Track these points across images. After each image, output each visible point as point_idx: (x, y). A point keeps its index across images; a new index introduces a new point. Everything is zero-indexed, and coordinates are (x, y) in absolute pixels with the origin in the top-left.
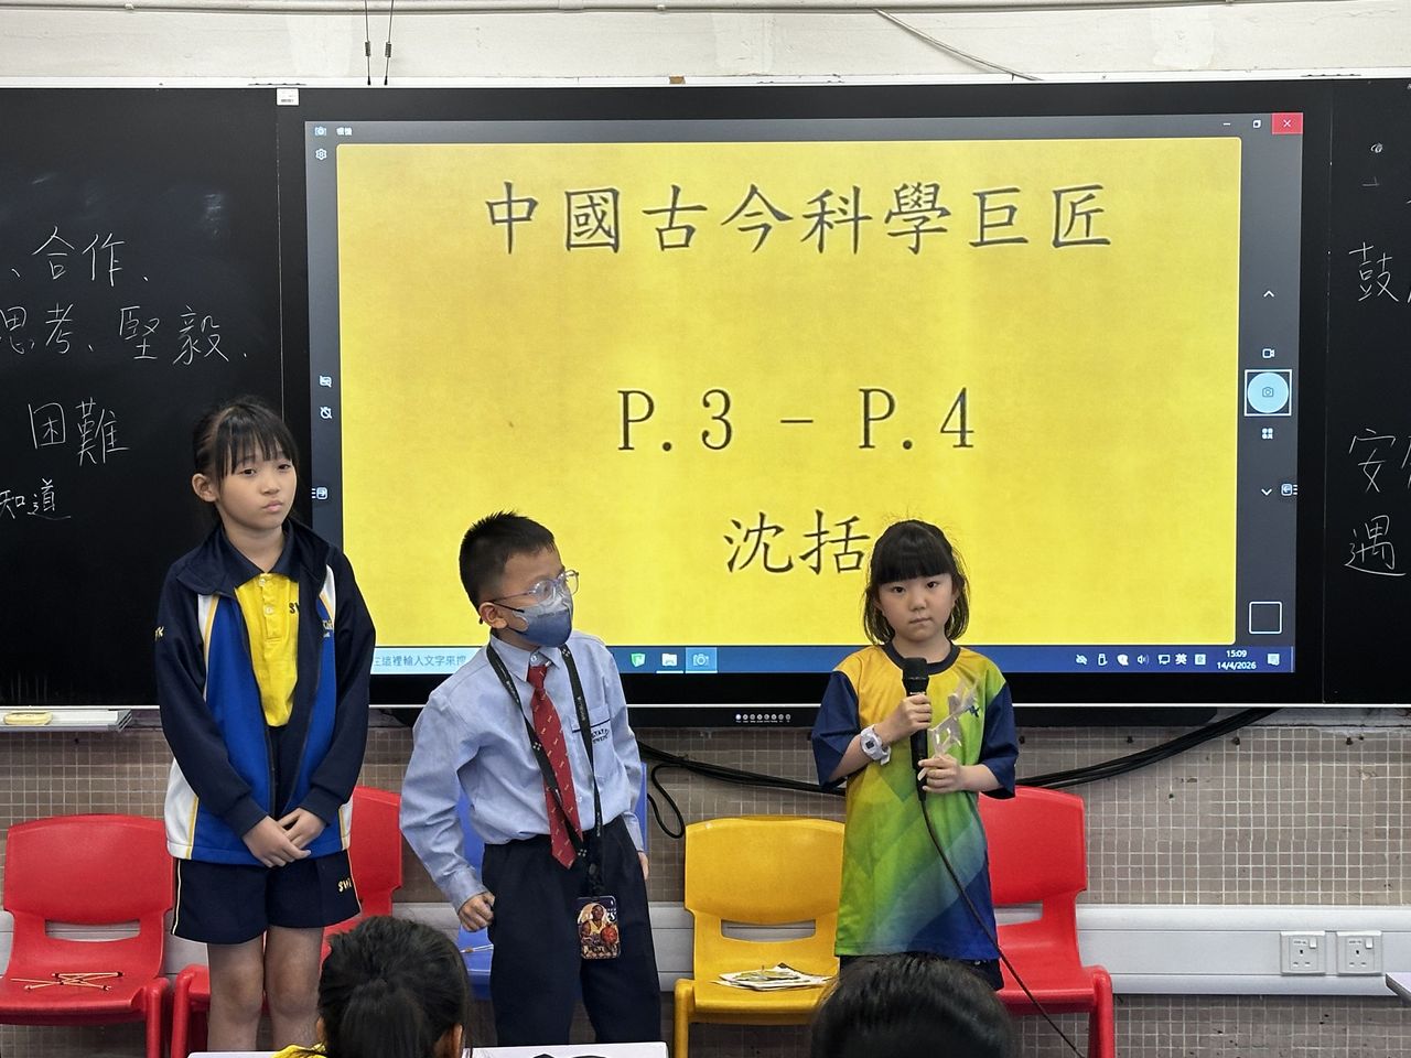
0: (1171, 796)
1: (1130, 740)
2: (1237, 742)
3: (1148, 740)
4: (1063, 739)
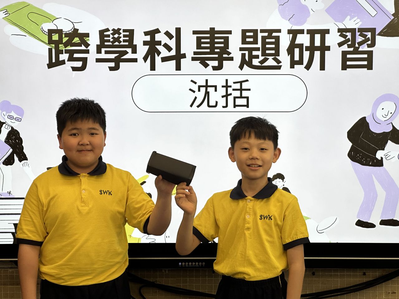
1: (364, 274)
3: (372, 275)
4: (332, 273)
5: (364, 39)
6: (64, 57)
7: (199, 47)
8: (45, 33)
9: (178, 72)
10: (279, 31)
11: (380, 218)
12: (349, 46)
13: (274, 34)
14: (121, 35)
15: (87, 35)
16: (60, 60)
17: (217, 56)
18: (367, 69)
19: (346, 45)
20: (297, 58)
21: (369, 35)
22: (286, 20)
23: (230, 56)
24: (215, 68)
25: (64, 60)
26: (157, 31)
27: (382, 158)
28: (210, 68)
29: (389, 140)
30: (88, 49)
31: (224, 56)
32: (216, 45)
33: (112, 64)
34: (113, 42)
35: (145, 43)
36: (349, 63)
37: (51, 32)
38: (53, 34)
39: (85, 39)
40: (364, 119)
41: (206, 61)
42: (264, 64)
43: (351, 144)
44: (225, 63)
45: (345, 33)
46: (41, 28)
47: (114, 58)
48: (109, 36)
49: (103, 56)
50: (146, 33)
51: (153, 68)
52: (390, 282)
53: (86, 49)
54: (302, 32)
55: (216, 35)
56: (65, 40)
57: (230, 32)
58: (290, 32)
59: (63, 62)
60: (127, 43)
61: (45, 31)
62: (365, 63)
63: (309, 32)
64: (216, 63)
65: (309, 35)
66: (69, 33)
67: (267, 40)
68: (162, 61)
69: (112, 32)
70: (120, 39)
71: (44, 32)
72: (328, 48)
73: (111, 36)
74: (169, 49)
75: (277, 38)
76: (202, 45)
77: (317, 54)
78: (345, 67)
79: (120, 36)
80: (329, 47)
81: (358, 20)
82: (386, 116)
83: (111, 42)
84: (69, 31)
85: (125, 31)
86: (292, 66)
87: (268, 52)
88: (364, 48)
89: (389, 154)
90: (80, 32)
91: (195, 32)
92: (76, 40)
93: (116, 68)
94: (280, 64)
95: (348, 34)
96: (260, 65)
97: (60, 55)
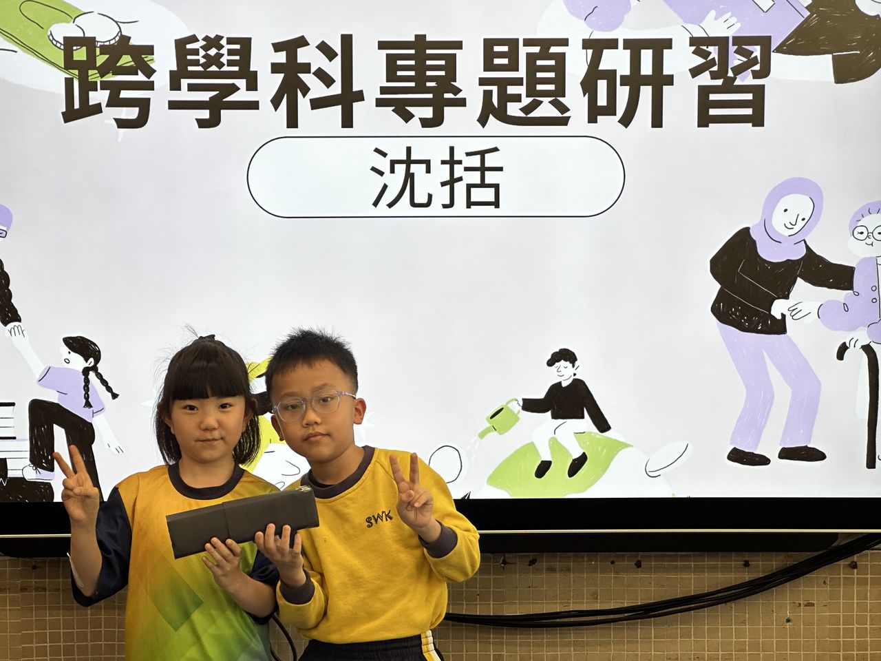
0: (788, 621)
1: (747, 564)
2: (854, 566)
3: (765, 564)
4: (679, 563)
5: (745, 60)
6: (99, 97)
7: (391, 76)
8: (58, 45)
9: (347, 132)
10: (564, 42)
11: (780, 445)
12: (714, 76)
13: (553, 50)
14: (224, 51)
15: (149, 50)
16: (90, 104)
17: (430, 96)
18: (751, 124)
19: (707, 73)
20: (602, 101)
21: (757, 51)
22: (580, 18)
23: (459, 96)
24: (426, 123)
25: (100, 104)
26: (302, 42)
27: (783, 316)
28: (415, 122)
29: (798, 278)
30: (151, 79)
31: (447, 96)
32: (429, 73)
33: (205, 114)
34: (205, 66)
35: (276, 68)
36: (713, 112)
37: (70, 43)
38: (75, 48)
39: (146, 59)
40: (746, 231)
41: (408, 108)
42: (533, 115)
43: (719, 286)
44: (448, 111)
45: (704, 48)
46: (49, 33)
47: (208, 99)
48: (196, 52)
49: (184, 95)
50: (278, 47)
51: (292, 122)
52: (802, 580)
53: (147, 79)
54: (612, 44)
55: (428, 52)
56: (101, 59)
57: (458, 45)
58: (587, 44)
59: (97, 109)
60: (236, 69)
61: (57, 42)
62: (749, 111)
63: (629, 44)
64: (428, 112)
65: (628, 52)
66: (110, 45)
67: (539, 63)
68: (313, 108)
69: (204, 43)
70: (221, 60)
71: (55, 43)
72: (670, 80)
73: (202, 53)
74: (327, 80)
75: (561, 58)
76: (399, 73)
77: (646, 92)
78: (704, 120)
79: (221, 52)
80: (672, 76)
81: (733, 20)
82: (792, 227)
83: (202, 65)
84: (109, 41)
85: (231, 41)
86: (592, 119)
87: (540, 87)
88: (746, 79)
89: (799, 307)
90: (132, 42)
91: (383, 45)
92: (126, 60)
93: (213, 122)
94: (566, 115)
95: (711, 49)
96: (522, 115)
97: (91, 94)
